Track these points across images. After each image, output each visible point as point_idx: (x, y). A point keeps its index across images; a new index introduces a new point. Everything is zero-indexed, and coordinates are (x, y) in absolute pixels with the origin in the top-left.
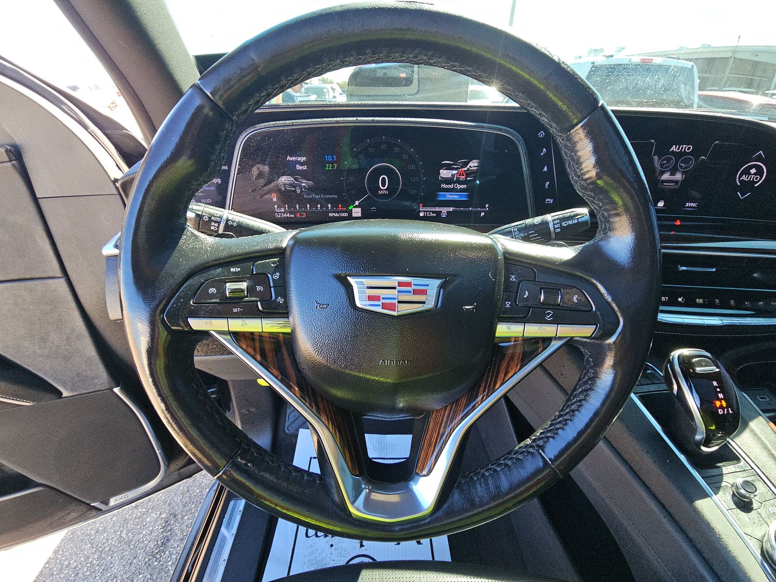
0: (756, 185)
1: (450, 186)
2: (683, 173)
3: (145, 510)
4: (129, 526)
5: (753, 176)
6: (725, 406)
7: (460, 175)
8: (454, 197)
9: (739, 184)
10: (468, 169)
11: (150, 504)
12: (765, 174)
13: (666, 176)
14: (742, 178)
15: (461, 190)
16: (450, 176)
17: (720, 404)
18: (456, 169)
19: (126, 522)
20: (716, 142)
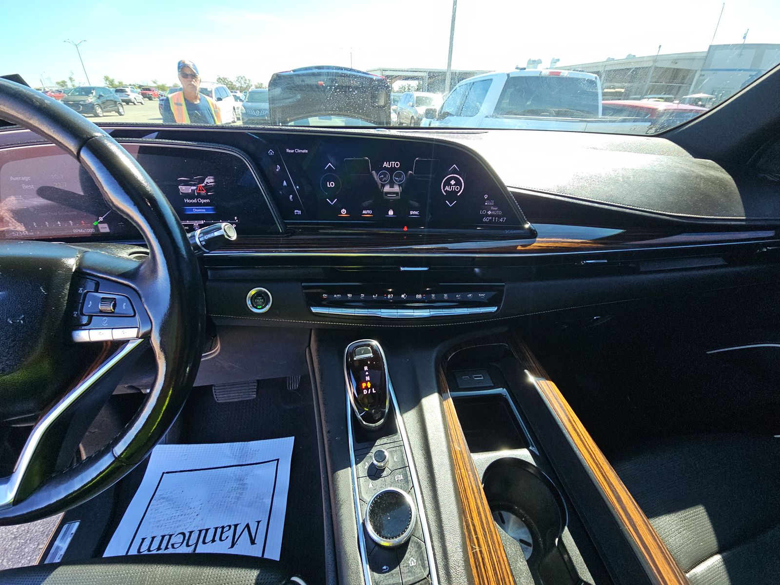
0: (458, 195)
1: (194, 201)
2: (400, 185)
3: (24, 541)
4: (9, 556)
5: (454, 187)
6: (369, 387)
7: (200, 190)
8: (202, 211)
9: (445, 194)
10: (206, 185)
11: (28, 535)
12: (463, 184)
13: (387, 189)
14: (446, 189)
15: (205, 204)
16: (190, 192)
17: (365, 385)
18: (194, 185)
19: (6, 551)
20: (417, 159)
